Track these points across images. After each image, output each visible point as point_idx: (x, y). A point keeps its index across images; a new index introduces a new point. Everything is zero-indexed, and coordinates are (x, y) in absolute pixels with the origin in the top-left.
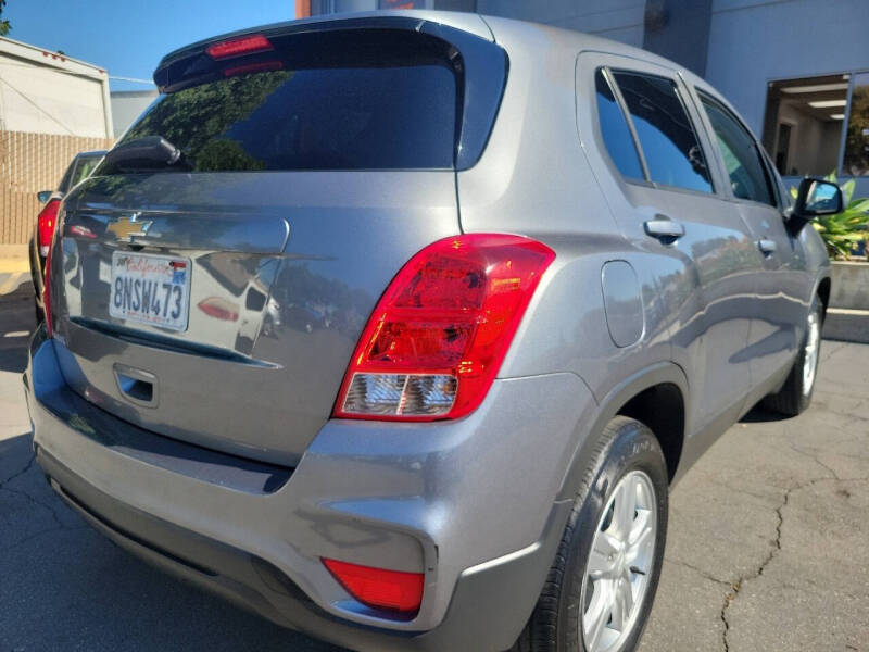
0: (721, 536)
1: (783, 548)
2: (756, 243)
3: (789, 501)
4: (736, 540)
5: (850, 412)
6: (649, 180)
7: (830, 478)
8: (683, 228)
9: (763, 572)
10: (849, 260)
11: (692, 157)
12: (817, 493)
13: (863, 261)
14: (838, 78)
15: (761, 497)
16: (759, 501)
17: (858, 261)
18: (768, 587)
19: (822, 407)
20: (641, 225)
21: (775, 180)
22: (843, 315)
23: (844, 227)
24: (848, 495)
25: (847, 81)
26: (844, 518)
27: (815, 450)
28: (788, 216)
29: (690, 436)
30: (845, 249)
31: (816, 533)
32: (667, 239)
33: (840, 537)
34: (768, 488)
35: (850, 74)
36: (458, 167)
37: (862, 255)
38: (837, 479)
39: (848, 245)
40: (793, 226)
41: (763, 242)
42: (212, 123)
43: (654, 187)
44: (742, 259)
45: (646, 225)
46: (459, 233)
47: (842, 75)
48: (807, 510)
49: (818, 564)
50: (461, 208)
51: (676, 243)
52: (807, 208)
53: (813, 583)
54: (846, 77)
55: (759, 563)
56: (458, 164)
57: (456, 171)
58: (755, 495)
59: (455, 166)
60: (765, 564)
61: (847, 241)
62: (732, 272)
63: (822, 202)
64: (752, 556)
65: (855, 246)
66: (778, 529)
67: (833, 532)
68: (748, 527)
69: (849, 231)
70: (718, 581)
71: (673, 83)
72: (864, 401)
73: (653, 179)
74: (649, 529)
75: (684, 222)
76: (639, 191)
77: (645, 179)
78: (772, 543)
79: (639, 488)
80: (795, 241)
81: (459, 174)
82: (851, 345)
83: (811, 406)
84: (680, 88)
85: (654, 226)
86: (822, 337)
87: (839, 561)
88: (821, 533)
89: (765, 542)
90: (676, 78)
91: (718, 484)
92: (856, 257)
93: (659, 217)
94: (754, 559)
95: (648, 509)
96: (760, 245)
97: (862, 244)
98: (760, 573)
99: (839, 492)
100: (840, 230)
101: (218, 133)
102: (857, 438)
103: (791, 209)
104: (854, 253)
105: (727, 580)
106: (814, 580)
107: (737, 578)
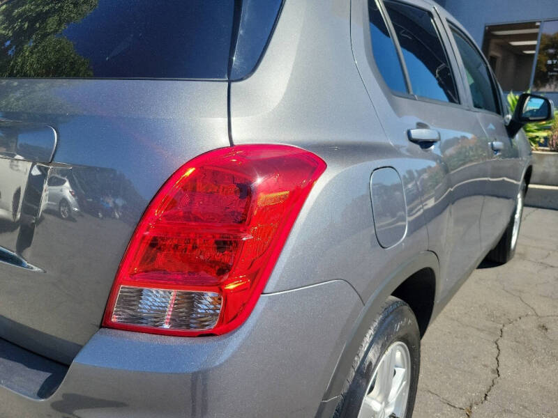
0: (456, 365)
1: (502, 376)
2: (489, 143)
3: (504, 334)
4: (466, 369)
5: (541, 261)
6: (412, 93)
7: (533, 315)
8: (439, 133)
9: (488, 398)
10: (537, 150)
11: (437, 75)
12: (524, 327)
13: (546, 151)
14: (531, 25)
15: (482, 331)
16: (482, 335)
17: (543, 150)
18: (492, 412)
19: (523, 256)
20: (405, 132)
21: (500, 94)
22: (535, 189)
23: (536, 127)
24: (546, 329)
25: (538, 27)
26: (545, 349)
27: (520, 291)
28: (508, 122)
29: (438, 302)
30: (535, 142)
31: (525, 362)
32: (426, 144)
33: (544, 367)
34: (489, 324)
35: (540, 22)
36: (231, 79)
37: (546, 146)
38: (537, 316)
39: (537, 139)
40: (512, 129)
41: (494, 143)
42: (52, 22)
43: (415, 99)
44: (471, 153)
45: (409, 133)
46: (228, 144)
47: (535, 22)
48: (517, 342)
49: (529, 389)
50: (233, 119)
51: (432, 147)
52: (523, 116)
53: (526, 408)
54: (538, 24)
55: (485, 389)
56: (231, 75)
57: (230, 82)
58: (478, 329)
59: (229, 75)
60: (489, 390)
61: (537, 137)
62: (463, 164)
63: (531, 111)
64: (479, 383)
65: (542, 140)
66: (497, 359)
67: (538, 362)
68: (475, 357)
69: (538, 130)
70: (454, 407)
71: (430, 15)
72: (551, 252)
73: (415, 92)
74: (404, 383)
75: (441, 130)
76: (403, 102)
77: (408, 92)
78: (493, 371)
79: (398, 355)
80: (513, 140)
81: (233, 85)
82: (540, 210)
83: (516, 256)
84: (435, 19)
85: (417, 133)
86: (524, 205)
87: (544, 388)
88: (529, 362)
89: (488, 371)
90: (432, 11)
91: (452, 319)
92: (542, 148)
93: (420, 126)
94: (480, 386)
95: (404, 368)
96: (492, 145)
97: (546, 138)
98: (485, 399)
99: (540, 326)
100: (532, 129)
101: (56, 31)
102: (548, 282)
103: (510, 116)
104: (541, 145)
105: (461, 405)
106: (526, 404)
107: (468, 404)
